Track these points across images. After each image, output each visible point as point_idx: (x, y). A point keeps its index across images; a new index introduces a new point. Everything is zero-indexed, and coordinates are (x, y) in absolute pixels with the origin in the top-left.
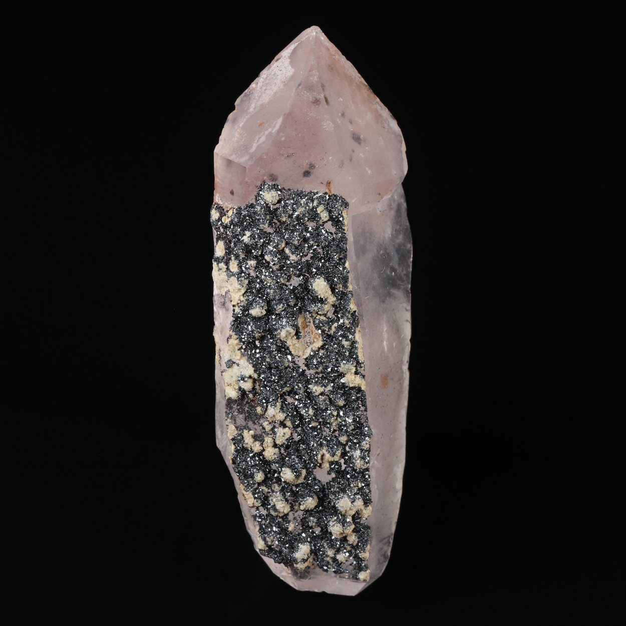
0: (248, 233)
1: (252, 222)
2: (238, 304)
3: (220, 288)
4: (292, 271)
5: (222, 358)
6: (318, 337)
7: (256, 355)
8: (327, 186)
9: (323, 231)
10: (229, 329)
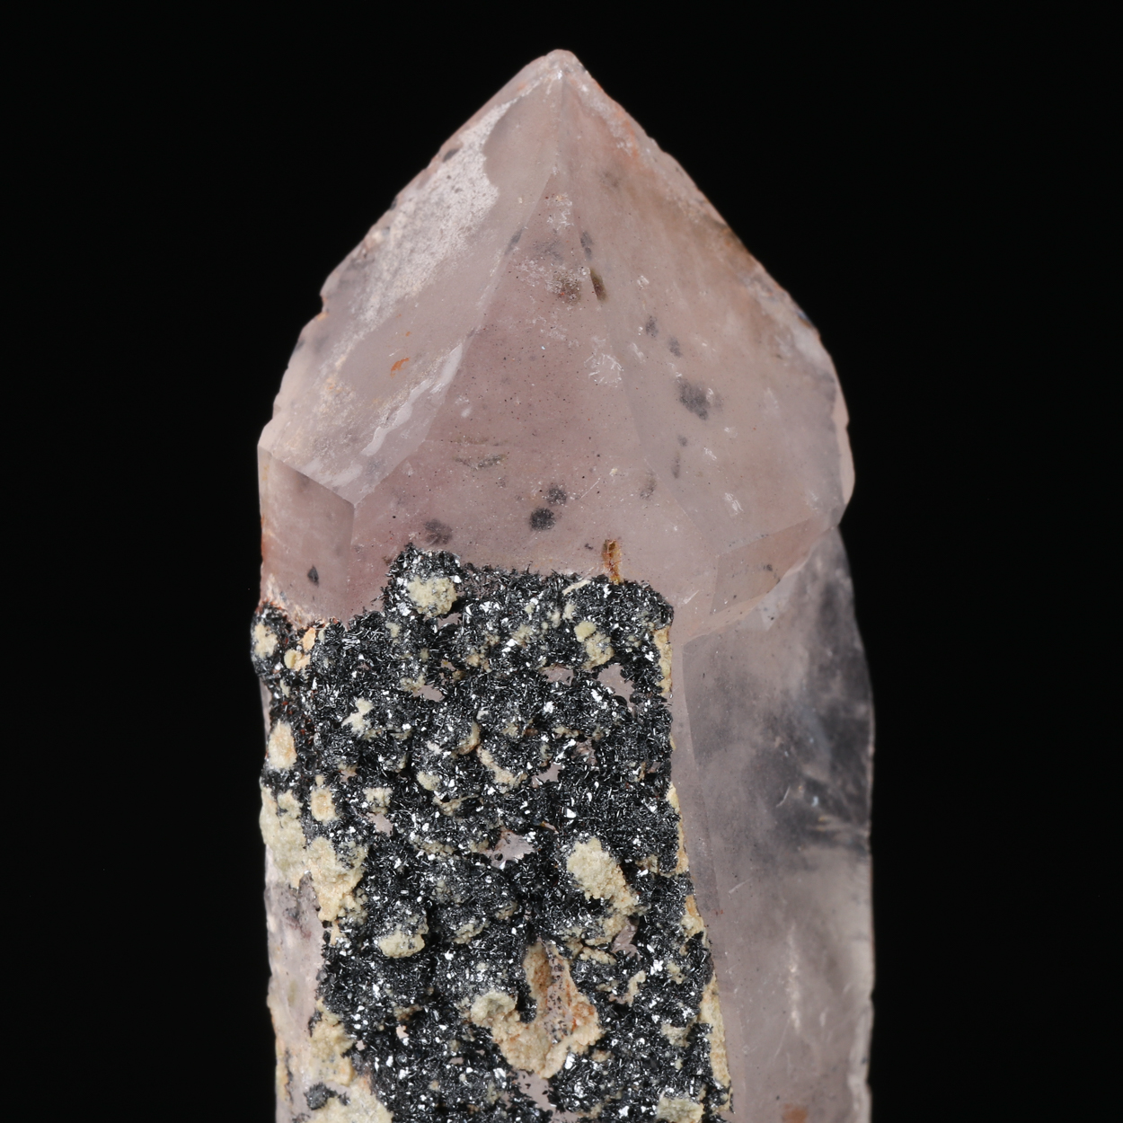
0: (364, 706)
1: (377, 669)
2: (338, 918)
3: (285, 865)
4: (503, 818)
5: (295, 1078)
6: (586, 1013)
7: (397, 1072)
8: (605, 559)
9: (594, 693)
10: (314, 994)
